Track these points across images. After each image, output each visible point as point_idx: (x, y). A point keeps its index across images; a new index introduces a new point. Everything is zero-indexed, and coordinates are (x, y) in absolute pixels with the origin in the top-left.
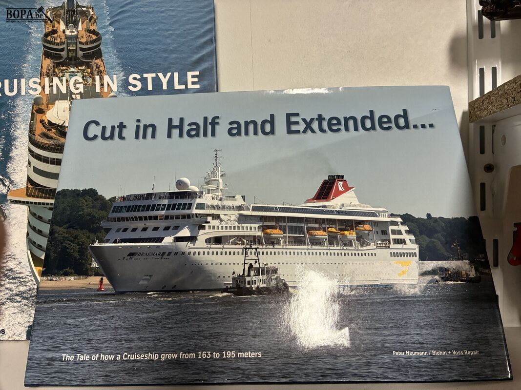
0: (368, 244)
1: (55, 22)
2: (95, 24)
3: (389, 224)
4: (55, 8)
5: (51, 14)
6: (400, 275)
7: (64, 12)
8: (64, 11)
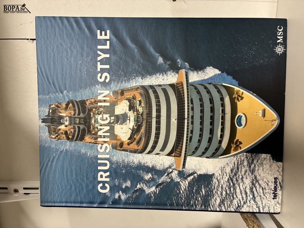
1: (59, 132)
2: (62, 104)
4: (49, 132)
5: (53, 135)
7: (53, 125)
8: (52, 125)
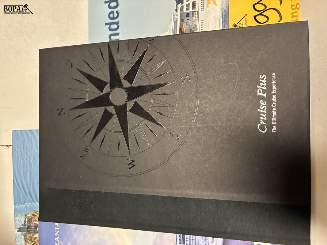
0: (196, 25)
1: (36, 240)
3: (182, 12)
4: (25, 241)
5: (29, 244)
6: (216, 5)
7: (29, 234)
8: (28, 234)
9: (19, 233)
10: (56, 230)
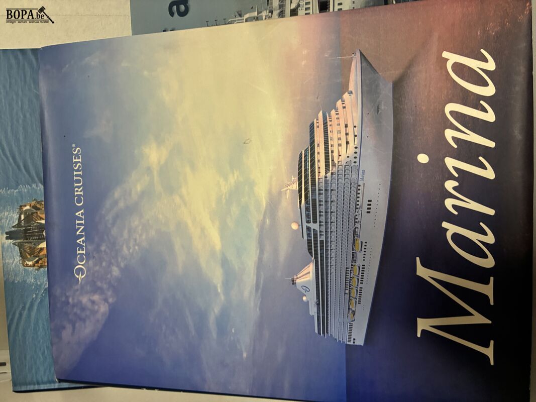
1: (41, 254)
2: (42, 203)
4: (21, 255)
5: (29, 261)
7: (28, 243)
8: (26, 243)
9: (10, 241)
10: (79, 224)
